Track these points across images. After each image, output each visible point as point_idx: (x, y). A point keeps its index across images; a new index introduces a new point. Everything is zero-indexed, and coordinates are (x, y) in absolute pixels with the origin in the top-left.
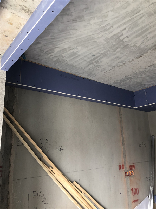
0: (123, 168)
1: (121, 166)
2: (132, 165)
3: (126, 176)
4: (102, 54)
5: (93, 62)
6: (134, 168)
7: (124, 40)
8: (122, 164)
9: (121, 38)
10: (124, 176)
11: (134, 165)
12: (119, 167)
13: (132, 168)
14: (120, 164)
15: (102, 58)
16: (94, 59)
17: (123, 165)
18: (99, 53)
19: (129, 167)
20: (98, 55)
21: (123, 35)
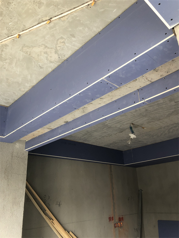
0: (113, 219)
1: (111, 218)
2: (121, 217)
3: (115, 227)
4: (94, 130)
5: (87, 134)
6: (123, 220)
7: (108, 125)
8: (111, 216)
9: (106, 124)
10: (114, 227)
11: (123, 217)
12: (109, 219)
13: (120, 219)
14: (110, 217)
15: (93, 132)
16: (88, 133)
17: (112, 218)
18: (91, 130)
19: (118, 219)
20: (91, 131)
21: (106, 123)
